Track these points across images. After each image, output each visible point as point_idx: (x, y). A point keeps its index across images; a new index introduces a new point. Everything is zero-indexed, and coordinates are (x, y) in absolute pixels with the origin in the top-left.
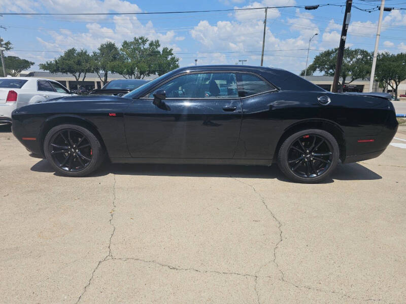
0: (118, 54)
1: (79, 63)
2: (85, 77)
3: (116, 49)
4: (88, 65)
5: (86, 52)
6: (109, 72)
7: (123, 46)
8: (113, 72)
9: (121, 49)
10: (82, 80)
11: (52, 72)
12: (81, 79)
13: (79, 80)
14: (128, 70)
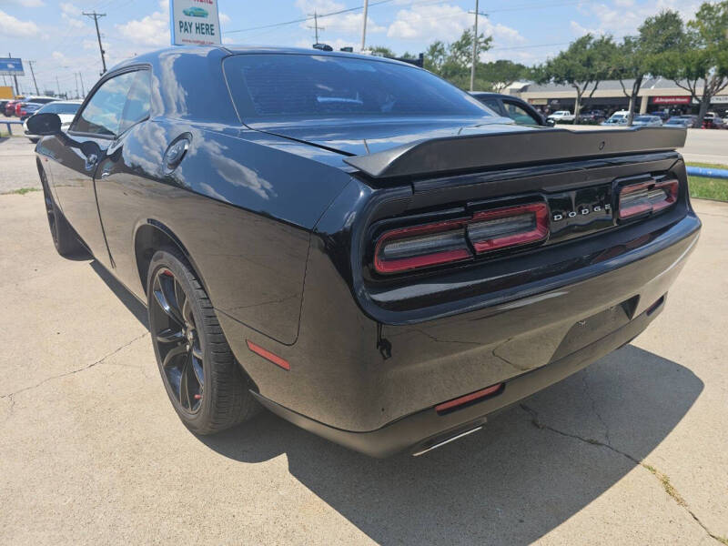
0: (679, 34)
1: (588, 63)
2: (596, 88)
3: (679, 23)
4: (604, 66)
5: (609, 39)
6: (647, 77)
7: (697, 15)
8: (655, 75)
9: (690, 23)
10: (587, 96)
11: (539, 83)
12: (586, 94)
13: (583, 96)
14: (688, 70)
